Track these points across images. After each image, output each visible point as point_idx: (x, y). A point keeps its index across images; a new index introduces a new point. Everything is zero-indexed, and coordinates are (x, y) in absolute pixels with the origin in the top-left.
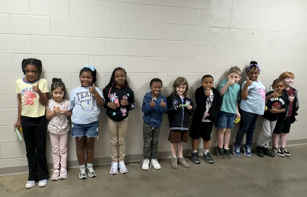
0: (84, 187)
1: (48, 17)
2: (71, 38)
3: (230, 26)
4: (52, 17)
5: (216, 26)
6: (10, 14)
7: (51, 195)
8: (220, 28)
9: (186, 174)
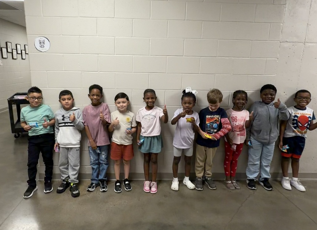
0: (139, 200)
1: (113, 37)
2: (133, 57)
3: (305, 40)
4: (116, 37)
5: (288, 40)
6: (80, 36)
7: (108, 204)
8: (293, 42)
9: (247, 199)
